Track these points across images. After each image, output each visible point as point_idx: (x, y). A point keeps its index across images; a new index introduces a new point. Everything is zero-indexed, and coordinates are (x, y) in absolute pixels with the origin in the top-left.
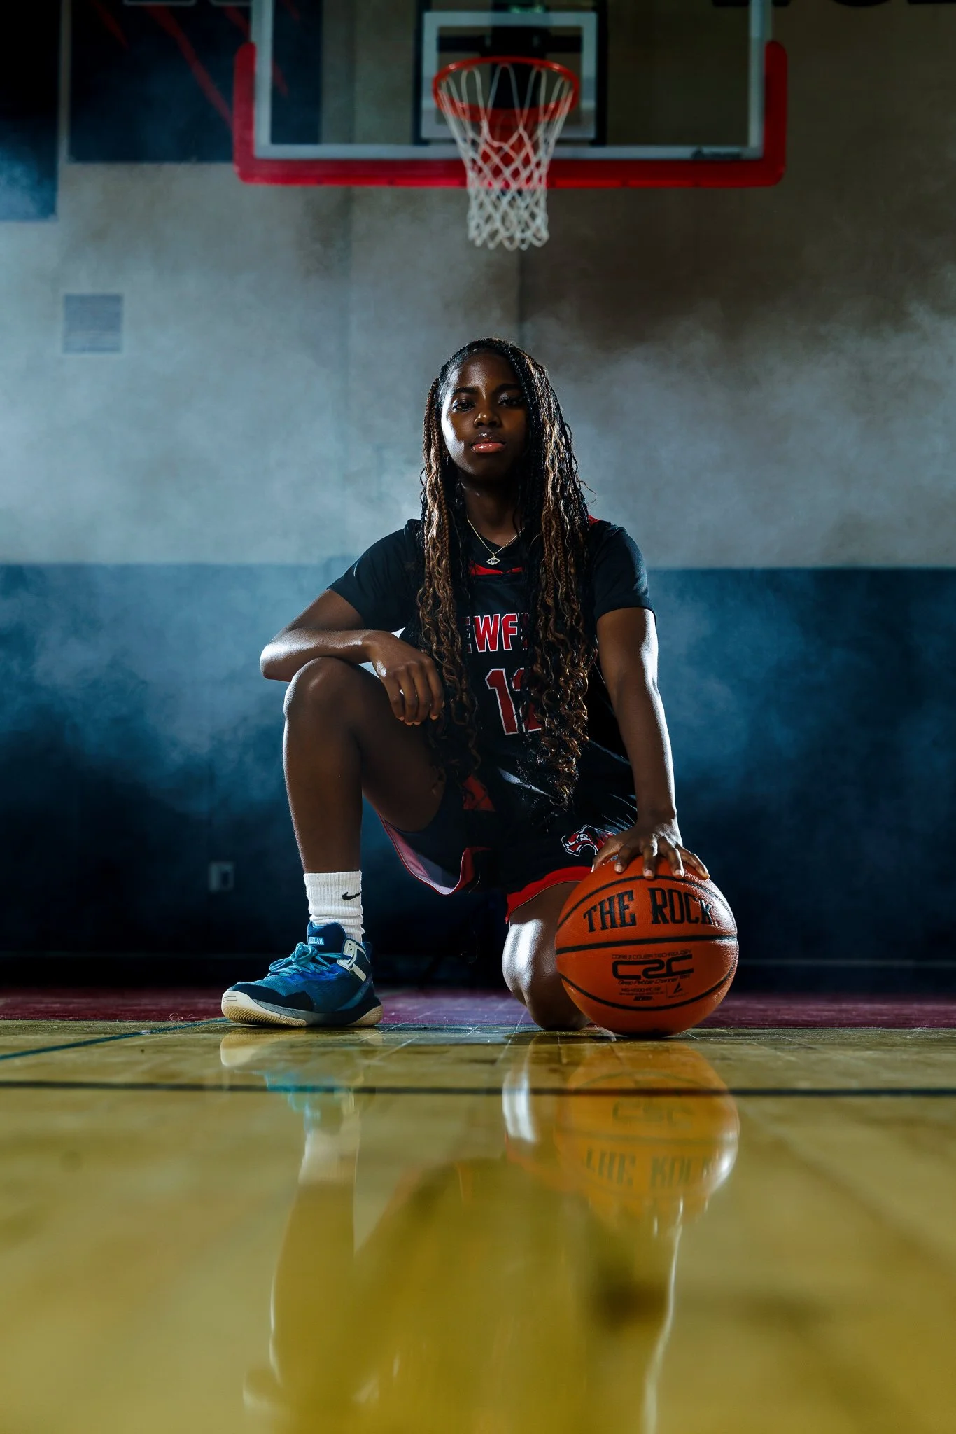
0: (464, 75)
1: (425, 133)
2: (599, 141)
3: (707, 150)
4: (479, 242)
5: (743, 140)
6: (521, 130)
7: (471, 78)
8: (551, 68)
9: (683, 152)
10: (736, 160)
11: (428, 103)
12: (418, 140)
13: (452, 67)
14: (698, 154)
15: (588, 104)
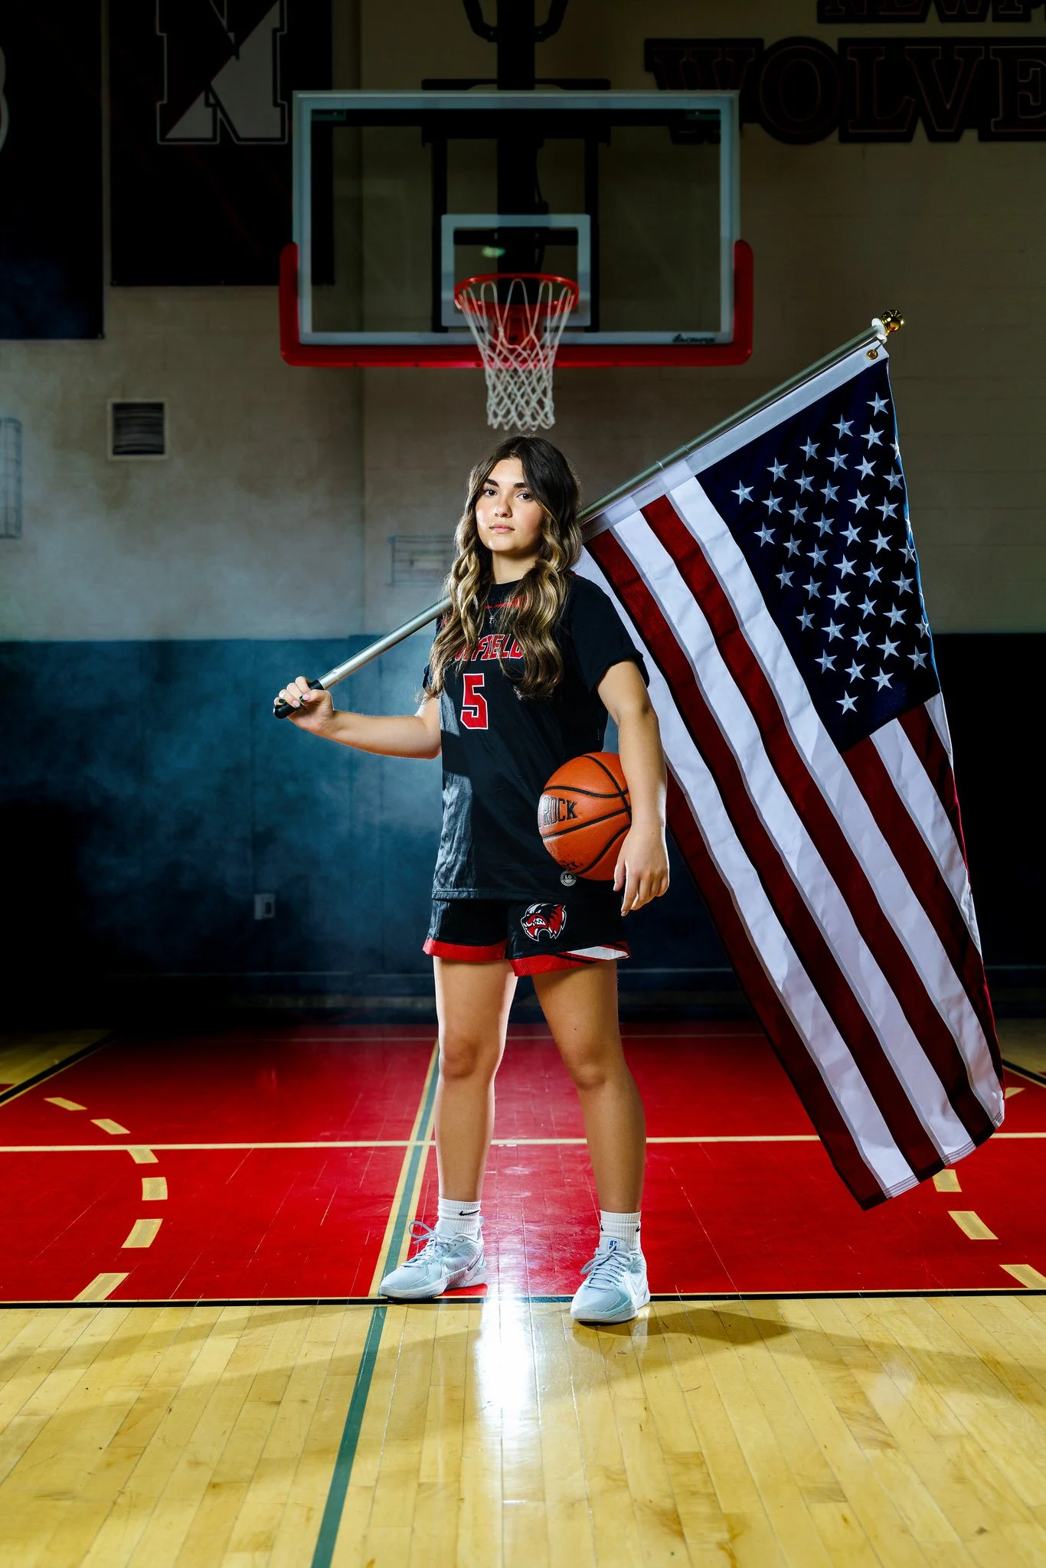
0: (483, 287)
1: (445, 322)
2: (594, 328)
3: (685, 335)
4: (495, 427)
5: (716, 327)
6: (532, 334)
7: (489, 290)
8: (556, 280)
9: (666, 337)
10: (710, 344)
11: (447, 295)
12: (438, 327)
13: (472, 280)
14: (678, 338)
15: (585, 295)
